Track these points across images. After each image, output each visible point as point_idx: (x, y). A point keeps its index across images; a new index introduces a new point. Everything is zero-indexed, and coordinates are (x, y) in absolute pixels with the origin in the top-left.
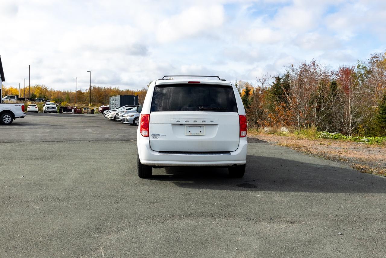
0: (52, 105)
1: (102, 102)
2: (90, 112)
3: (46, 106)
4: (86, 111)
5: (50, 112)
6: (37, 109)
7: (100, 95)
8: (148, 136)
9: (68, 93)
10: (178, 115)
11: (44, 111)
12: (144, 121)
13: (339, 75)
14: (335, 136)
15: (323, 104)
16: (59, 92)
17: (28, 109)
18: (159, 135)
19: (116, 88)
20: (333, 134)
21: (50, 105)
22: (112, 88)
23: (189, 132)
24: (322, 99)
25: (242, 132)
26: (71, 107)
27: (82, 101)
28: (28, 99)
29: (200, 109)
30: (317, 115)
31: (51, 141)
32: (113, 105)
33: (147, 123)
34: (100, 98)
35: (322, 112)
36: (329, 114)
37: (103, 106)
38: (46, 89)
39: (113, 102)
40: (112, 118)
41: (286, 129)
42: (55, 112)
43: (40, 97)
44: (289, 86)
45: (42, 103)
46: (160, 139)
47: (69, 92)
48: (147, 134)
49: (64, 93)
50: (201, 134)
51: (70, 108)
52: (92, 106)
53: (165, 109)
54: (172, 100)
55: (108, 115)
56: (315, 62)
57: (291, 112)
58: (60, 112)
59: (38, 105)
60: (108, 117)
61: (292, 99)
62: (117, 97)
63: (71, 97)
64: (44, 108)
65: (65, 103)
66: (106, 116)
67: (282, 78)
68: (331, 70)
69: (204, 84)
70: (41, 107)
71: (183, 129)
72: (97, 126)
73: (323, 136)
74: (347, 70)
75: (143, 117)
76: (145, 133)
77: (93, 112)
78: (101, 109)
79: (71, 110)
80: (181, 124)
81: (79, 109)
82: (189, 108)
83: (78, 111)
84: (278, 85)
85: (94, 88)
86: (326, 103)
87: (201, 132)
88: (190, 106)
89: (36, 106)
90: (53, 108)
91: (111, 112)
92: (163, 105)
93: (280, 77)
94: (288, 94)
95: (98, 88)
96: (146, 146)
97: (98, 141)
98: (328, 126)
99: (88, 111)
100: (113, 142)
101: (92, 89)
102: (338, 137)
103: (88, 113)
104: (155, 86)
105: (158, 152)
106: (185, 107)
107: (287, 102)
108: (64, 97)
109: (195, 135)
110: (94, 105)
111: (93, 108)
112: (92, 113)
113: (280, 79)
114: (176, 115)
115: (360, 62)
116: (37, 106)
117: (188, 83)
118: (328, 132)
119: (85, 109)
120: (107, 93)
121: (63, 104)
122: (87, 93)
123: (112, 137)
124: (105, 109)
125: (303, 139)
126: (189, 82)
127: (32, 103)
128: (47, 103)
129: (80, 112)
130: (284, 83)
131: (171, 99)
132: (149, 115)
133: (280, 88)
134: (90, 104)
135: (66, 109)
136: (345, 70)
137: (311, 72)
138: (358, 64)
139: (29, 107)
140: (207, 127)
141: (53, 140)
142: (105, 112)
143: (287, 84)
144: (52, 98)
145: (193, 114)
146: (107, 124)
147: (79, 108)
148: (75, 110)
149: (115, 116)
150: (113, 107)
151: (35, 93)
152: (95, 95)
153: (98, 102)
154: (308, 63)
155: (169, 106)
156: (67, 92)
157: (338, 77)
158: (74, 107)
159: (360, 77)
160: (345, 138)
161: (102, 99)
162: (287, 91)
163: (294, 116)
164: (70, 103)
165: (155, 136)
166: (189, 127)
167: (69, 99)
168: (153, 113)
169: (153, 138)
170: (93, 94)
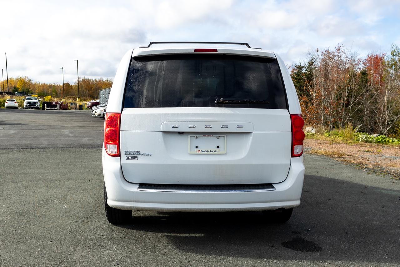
0: (34, 99)
1: (93, 96)
2: (78, 107)
3: (27, 101)
4: (73, 107)
5: (32, 108)
6: (17, 105)
7: (90, 89)
8: (119, 155)
9: (54, 86)
10: (175, 115)
11: (24, 107)
12: (111, 126)
13: (367, 64)
14: (378, 139)
15: (353, 98)
16: (45, 85)
17: (6, 105)
18: (138, 153)
19: (109, 80)
20: (374, 136)
21: (32, 99)
22: (104, 80)
23: (197, 147)
24: (352, 91)
25: (295, 146)
26: (56, 102)
27: (71, 95)
28: (7, 93)
29: (217, 103)
30: (345, 111)
31: (5, 149)
32: (104, 100)
33: (116, 131)
34: (90, 92)
35: (352, 108)
36: (360, 111)
37: (93, 101)
38: (30, 81)
39: (103, 96)
40: (100, 115)
41: (312, 130)
42: (38, 108)
43: (23, 90)
44: (312, 76)
45: (22, 97)
46: (141, 160)
47: (56, 85)
48: (115, 151)
49: (51, 86)
50: (220, 151)
51: (54, 103)
52: (81, 101)
53: (150, 104)
54: (163, 84)
55: (96, 112)
56: (340, 48)
57: (314, 107)
58: (43, 108)
59: (18, 100)
60: (96, 114)
61: (315, 93)
62: (108, 90)
63: (58, 90)
64: (25, 104)
65: (50, 97)
66: (94, 112)
67: (304, 67)
68: (358, 57)
69: (224, 54)
70: (21, 102)
71: (184, 141)
72: (80, 125)
73: (364, 139)
74: (377, 58)
75: (109, 118)
76: (113, 148)
77: (81, 107)
78: (90, 104)
79: (55, 106)
80: (181, 133)
81: (65, 105)
82: (197, 100)
83: (64, 107)
84: (300, 75)
85: (84, 80)
86: (356, 97)
87: (218, 147)
88: (197, 96)
89: (14, 101)
90: (35, 103)
91: (100, 107)
92: (147, 95)
93: (302, 65)
94: (311, 86)
95: (88, 80)
96: (115, 174)
97: (70, 148)
98: (359, 124)
99: (75, 107)
100: (90, 150)
101: (81, 81)
102: (382, 140)
103: (76, 109)
104: (132, 58)
105: (138, 186)
106: (188, 98)
107: (309, 95)
108: (50, 90)
109: (208, 153)
110: (83, 100)
111: (81, 103)
112: (80, 110)
113: (302, 67)
114: (171, 114)
115: (395, 48)
116: (16, 101)
117: (193, 52)
118: (367, 134)
119: (72, 104)
120: (98, 86)
121: (47, 99)
122: (76, 86)
123: (91, 142)
124: (94, 104)
125: (339, 143)
126: (196, 50)
127: (11, 98)
128: (28, 97)
129: (66, 108)
130: (307, 73)
131: (160, 84)
132: (120, 114)
133: (302, 79)
134: (79, 98)
135: (50, 105)
136: (374, 58)
137: (334, 60)
138: (393, 49)
139: (7, 103)
140: (231, 137)
141: (8, 147)
142: (93, 108)
143: (310, 74)
144: (37, 91)
145: (203, 112)
146: (93, 122)
147: (65, 103)
148: (60, 106)
149: (103, 113)
150: (104, 102)
151: (18, 86)
152: (85, 89)
153: (88, 97)
154: (332, 49)
155: (158, 96)
156: (53, 84)
157: (365, 67)
158: (59, 103)
159: (394, 66)
160: (391, 141)
161: (93, 92)
162: (310, 83)
163: (317, 113)
164: (57, 97)
165: (132, 155)
166: (197, 138)
167: (56, 93)
168: (128, 111)
169: (128, 158)
170: (82, 87)
